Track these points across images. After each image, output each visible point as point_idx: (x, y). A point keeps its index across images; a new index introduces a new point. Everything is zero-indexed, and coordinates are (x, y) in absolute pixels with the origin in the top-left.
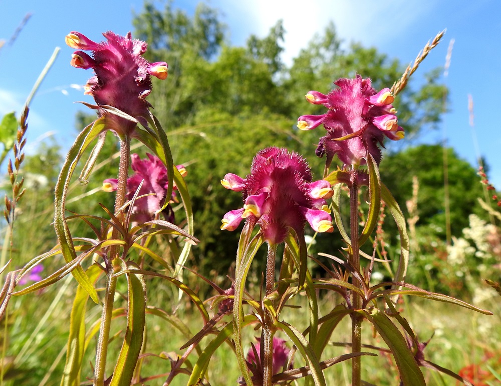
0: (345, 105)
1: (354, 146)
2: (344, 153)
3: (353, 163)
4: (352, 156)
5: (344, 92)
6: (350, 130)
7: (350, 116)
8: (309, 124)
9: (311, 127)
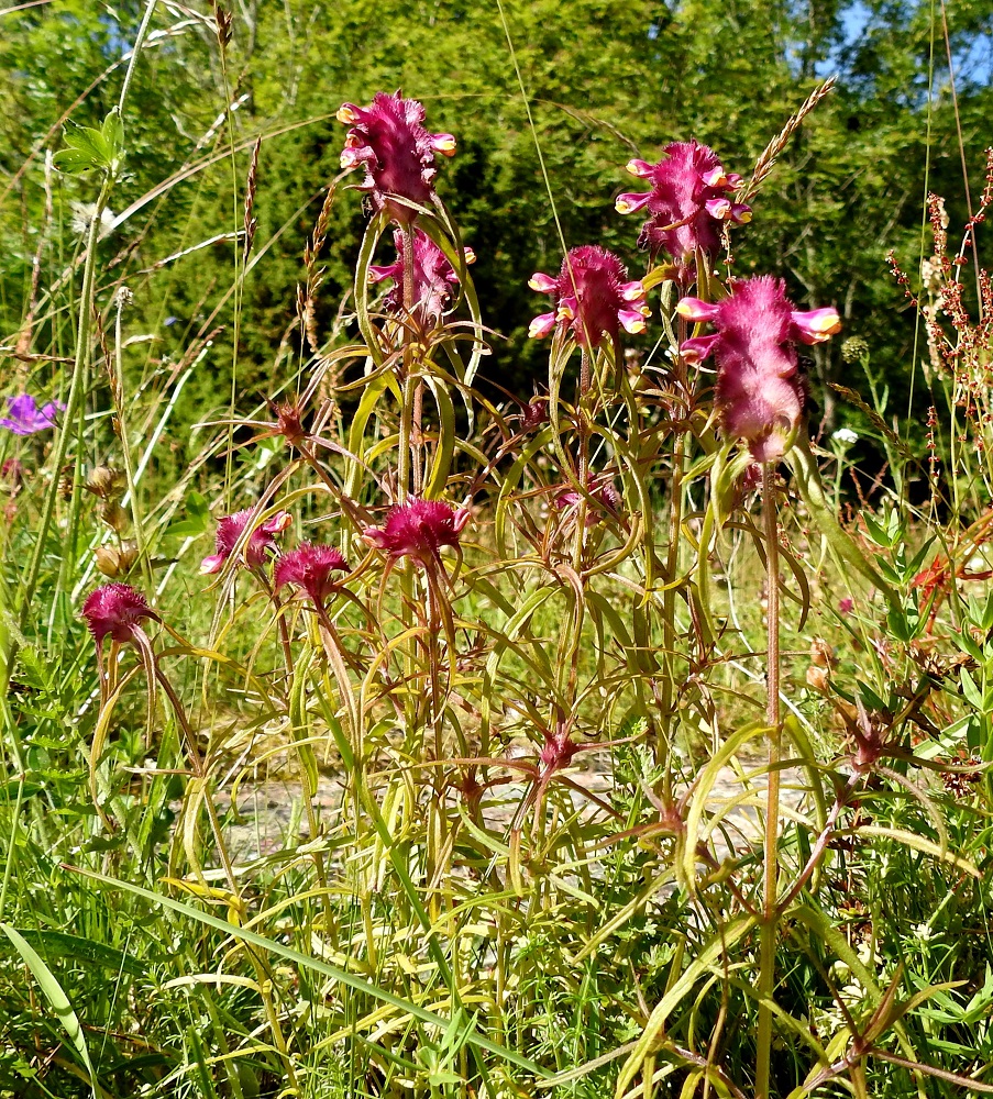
0: (676, 181)
1: (684, 235)
2: (672, 243)
3: (683, 256)
4: (681, 248)
5: (675, 162)
6: (679, 215)
7: (680, 196)
8: (630, 206)
9: (632, 209)
